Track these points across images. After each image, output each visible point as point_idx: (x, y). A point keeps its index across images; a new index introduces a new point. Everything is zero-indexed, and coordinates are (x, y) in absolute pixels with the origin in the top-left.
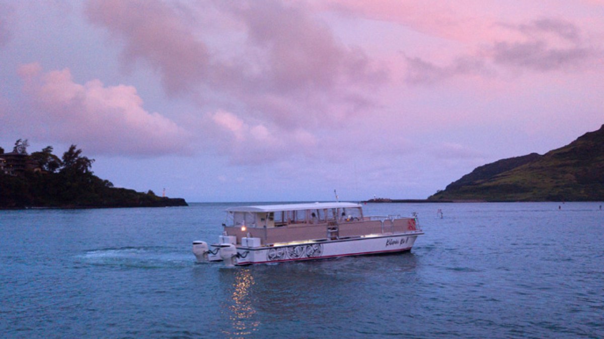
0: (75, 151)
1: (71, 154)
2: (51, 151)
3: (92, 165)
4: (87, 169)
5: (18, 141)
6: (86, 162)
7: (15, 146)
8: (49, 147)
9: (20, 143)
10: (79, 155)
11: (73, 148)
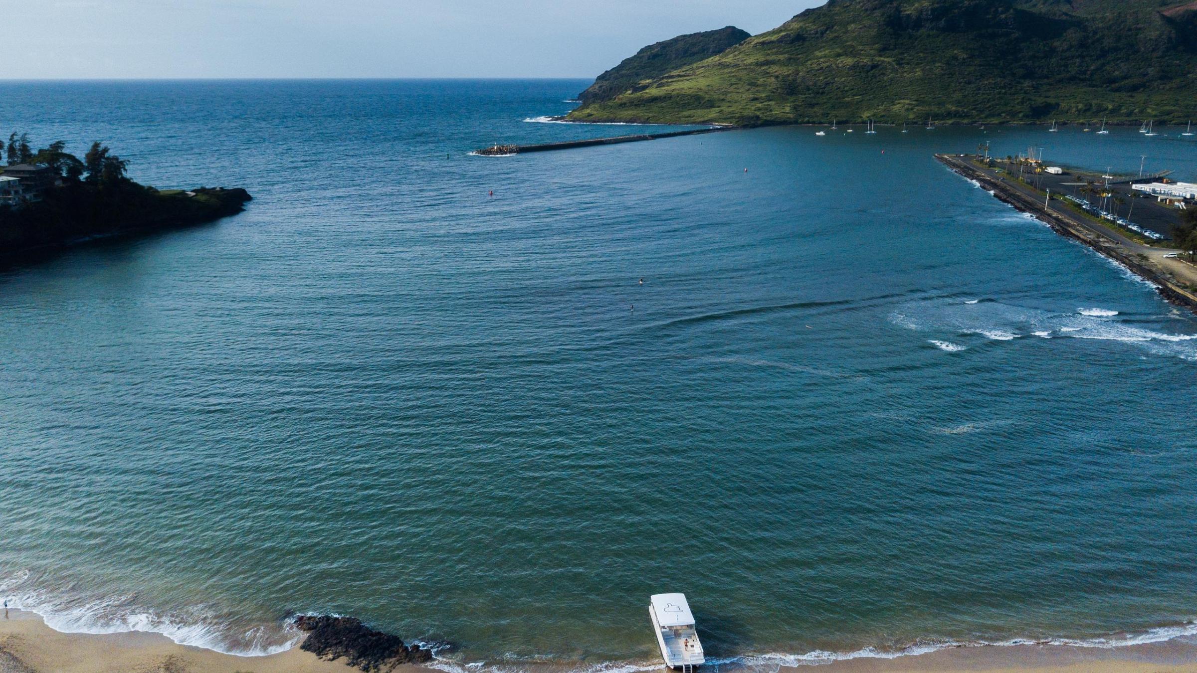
0: (100, 149)
1: (97, 155)
2: (62, 147)
3: (127, 167)
4: (121, 174)
5: (12, 136)
6: (116, 165)
7: (11, 142)
8: (59, 142)
9: (15, 138)
10: (106, 155)
11: (96, 145)
